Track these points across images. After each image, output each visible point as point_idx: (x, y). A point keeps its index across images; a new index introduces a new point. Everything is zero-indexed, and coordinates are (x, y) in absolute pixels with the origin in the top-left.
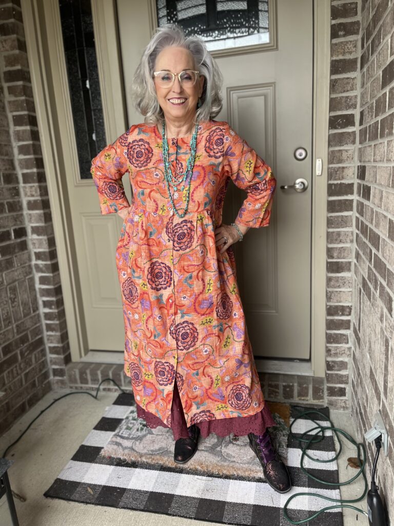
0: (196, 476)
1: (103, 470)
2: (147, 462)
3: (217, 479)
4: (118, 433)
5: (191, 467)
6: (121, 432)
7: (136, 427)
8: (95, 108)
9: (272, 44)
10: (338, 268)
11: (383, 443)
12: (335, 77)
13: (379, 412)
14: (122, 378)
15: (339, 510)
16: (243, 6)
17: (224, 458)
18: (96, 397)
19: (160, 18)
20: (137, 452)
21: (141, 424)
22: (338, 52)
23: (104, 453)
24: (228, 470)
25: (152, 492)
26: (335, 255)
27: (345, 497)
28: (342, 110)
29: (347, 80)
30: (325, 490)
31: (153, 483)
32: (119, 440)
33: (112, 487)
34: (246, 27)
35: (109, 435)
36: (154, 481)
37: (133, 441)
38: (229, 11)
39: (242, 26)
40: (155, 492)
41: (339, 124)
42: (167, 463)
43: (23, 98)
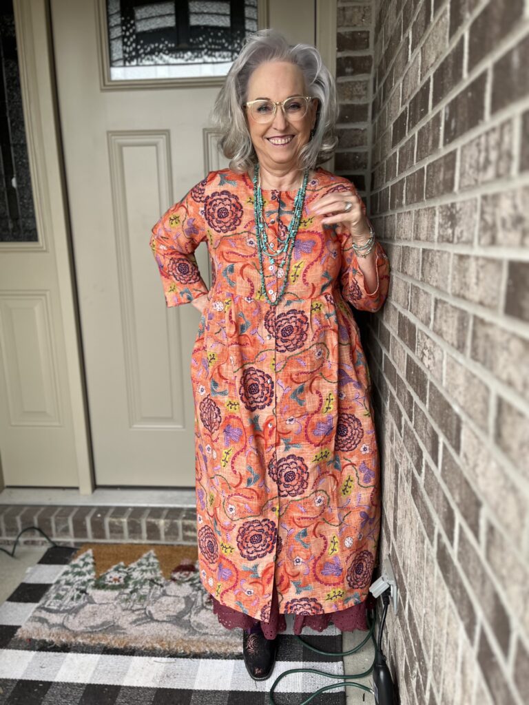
0: (154, 658)
1: (20, 657)
2: (83, 644)
3: (182, 659)
4: (44, 604)
5: (147, 646)
6: (48, 603)
7: (70, 594)
8: (16, 142)
11: (392, 598)
12: (338, 127)
13: (388, 558)
14: (53, 525)
15: (341, 689)
16: (225, 22)
17: (194, 630)
18: (12, 555)
19: (112, 27)
20: (70, 630)
21: (77, 589)
22: (344, 94)
23: (21, 633)
24: (198, 647)
25: (89, 686)
27: (350, 671)
29: (355, 132)
30: (324, 663)
31: (92, 672)
32: (44, 614)
33: (32, 681)
34: (228, 50)
35: (29, 609)
36: (93, 669)
37: (65, 615)
38: (206, 27)
39: (224, 49)
40: (94, 684)
42: (113, 642)
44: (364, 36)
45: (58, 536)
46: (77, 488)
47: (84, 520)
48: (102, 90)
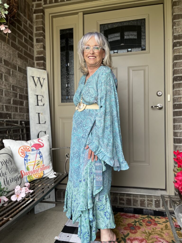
9: (147, 51)
10: (180, 141)
12: (175, 61)
22: (177, 52)
26: (179, 135)
28: (179, 74)
29: (181, 63)
38: (129, 39)
41: (178, 80)
43: (43, 67)
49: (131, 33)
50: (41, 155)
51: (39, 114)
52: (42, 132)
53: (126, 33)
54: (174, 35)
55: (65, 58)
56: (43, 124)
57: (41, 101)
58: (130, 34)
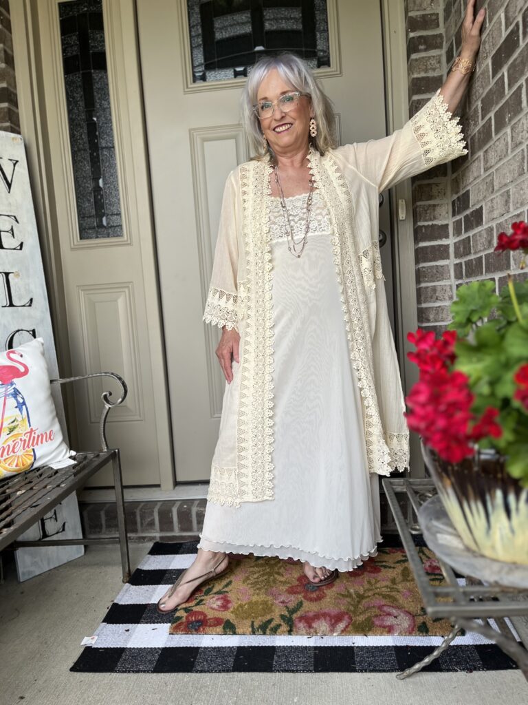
9: (335, 69)
12: (415, 98)
14: (138, 519)
22: (419, 68)
26: (431, 317)
38: (280, 31)
43: (8, 124)
44: (434, 17)
45: (143, 531)
46: (158, 486)
47: (170, 511)
48: (185, 93)
49: (284, 12)
50: (21, 401)
51: (7, 274)
52: (23, 332)
53: (268, 14)
54: (411, 17)
55: (82, 93)
56: (24, 306)
57: (10, 235)
58: (282, 16)
